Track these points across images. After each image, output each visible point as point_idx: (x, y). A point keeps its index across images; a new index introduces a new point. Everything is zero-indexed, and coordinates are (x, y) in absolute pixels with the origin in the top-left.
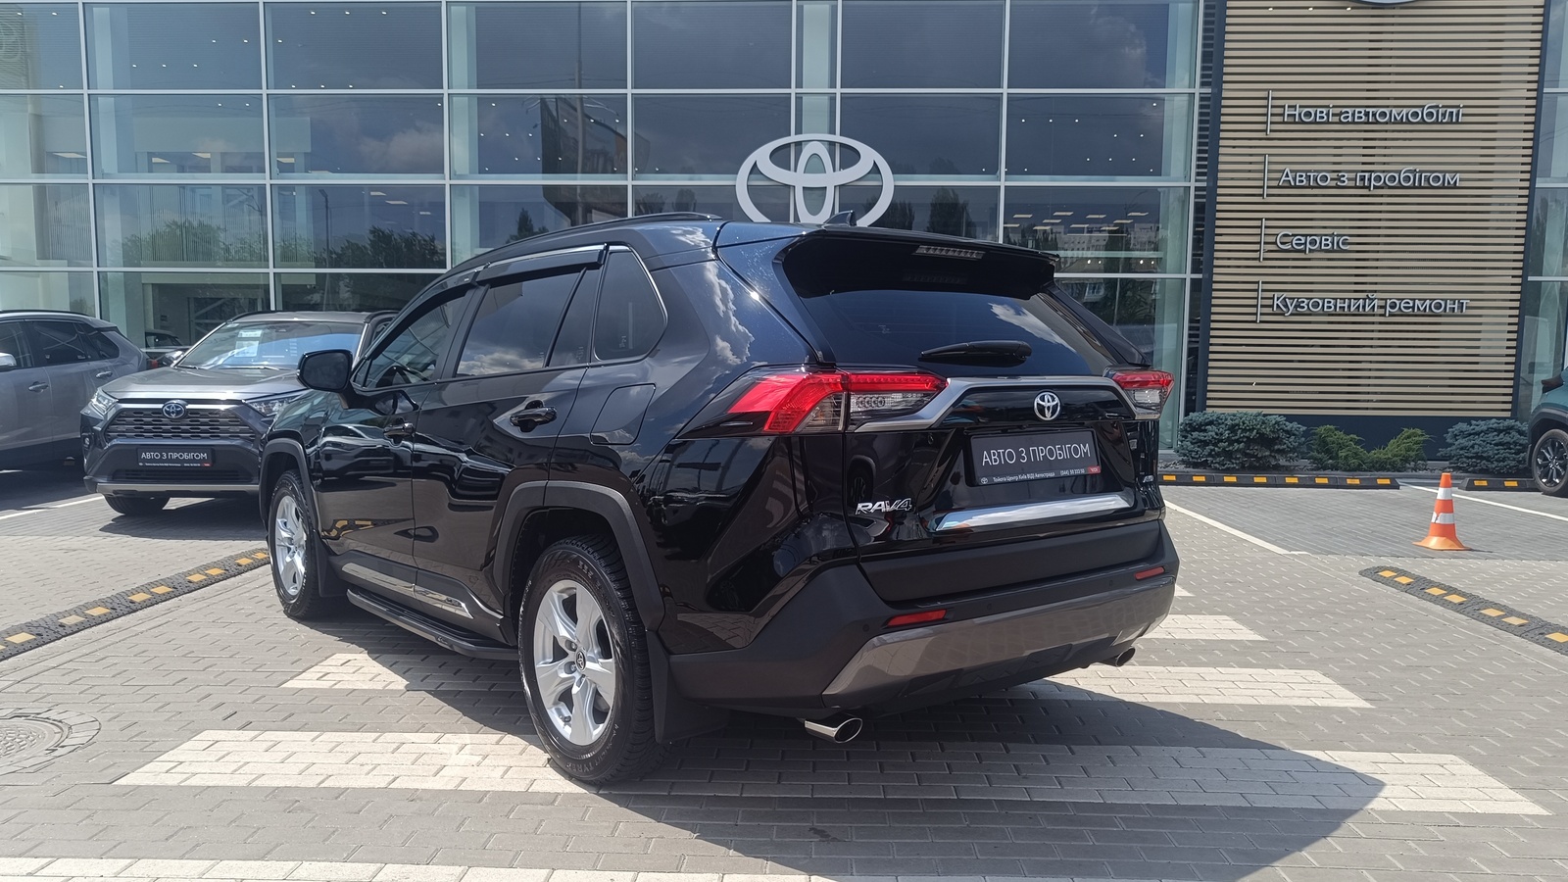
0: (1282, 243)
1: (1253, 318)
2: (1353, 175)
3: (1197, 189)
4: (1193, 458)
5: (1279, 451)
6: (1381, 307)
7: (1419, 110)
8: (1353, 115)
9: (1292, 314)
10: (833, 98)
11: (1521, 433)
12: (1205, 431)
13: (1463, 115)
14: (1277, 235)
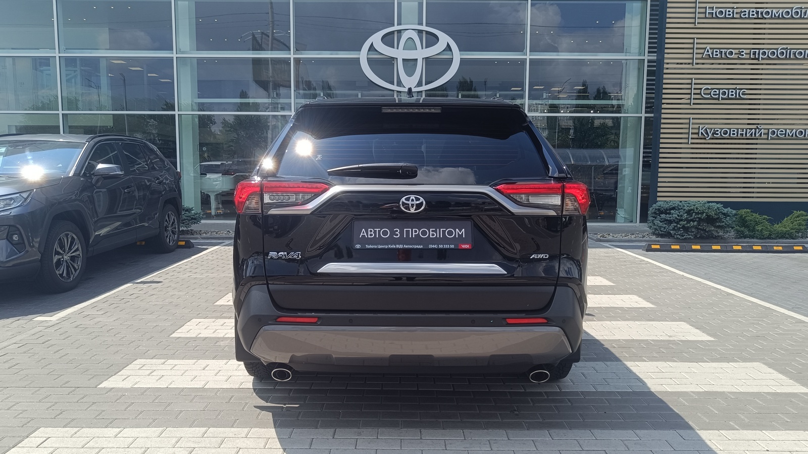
0: (704, 94)
1: (687, 140)
2: (748, 51)
3: (649, 61)
4: (661, 231)
5: (719, 227)
6: (765, 134)
8: (749, 13)
9: (710, 139)
10: (421, 3)
12: (670, 214)
14: (701, 89)
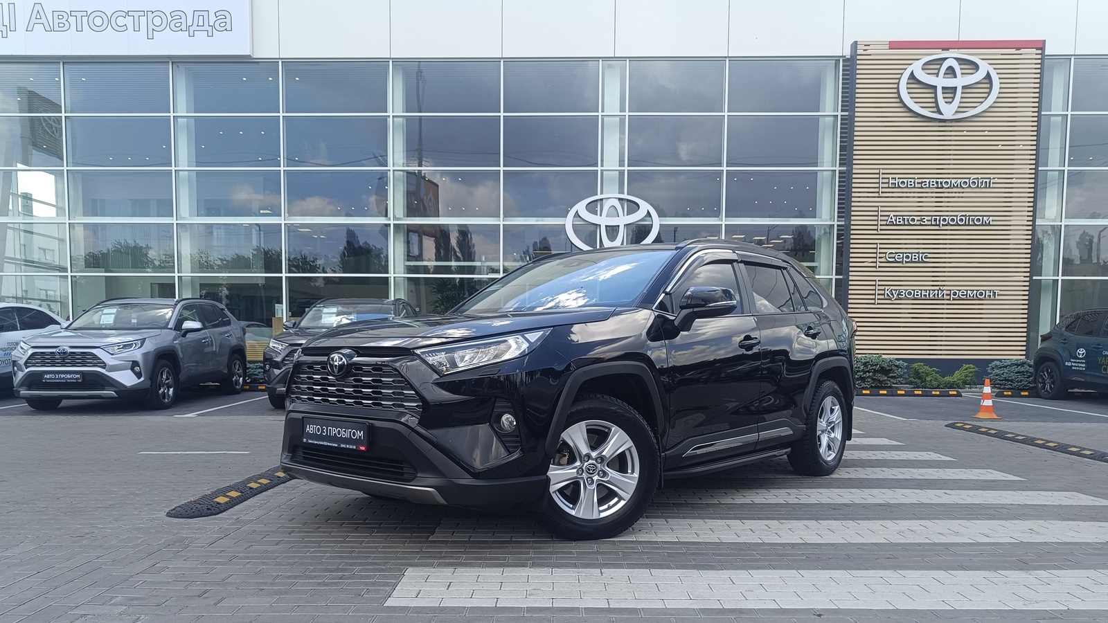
0: (889, 258)
1: (873, 301)
2: (930, 218)
5: (892, 377)
6: (947, 295)
7: (967, 181)
8: (929, 183)
9: (895, 299)
10: (621, 173)
11: (1030, 366)
13: (993, 183)
14: (886, 253)
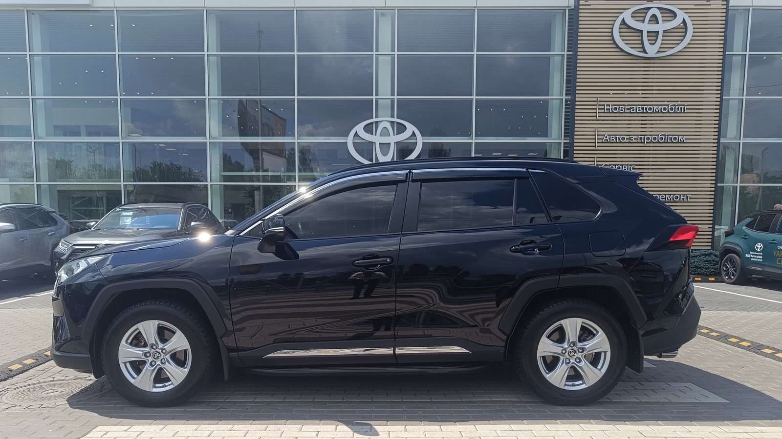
2: (636, 137)
3: (565, 143)
7: (666, 107)
8: (636, 109)
10: (393, 101)
11: (716, 256)
13: (687, 109)
